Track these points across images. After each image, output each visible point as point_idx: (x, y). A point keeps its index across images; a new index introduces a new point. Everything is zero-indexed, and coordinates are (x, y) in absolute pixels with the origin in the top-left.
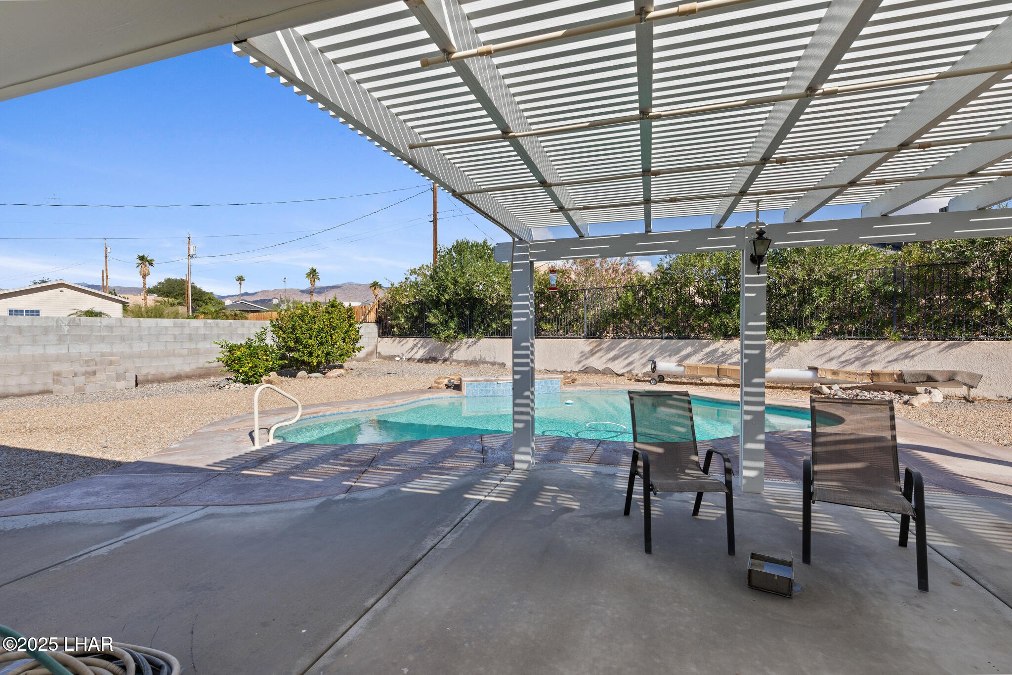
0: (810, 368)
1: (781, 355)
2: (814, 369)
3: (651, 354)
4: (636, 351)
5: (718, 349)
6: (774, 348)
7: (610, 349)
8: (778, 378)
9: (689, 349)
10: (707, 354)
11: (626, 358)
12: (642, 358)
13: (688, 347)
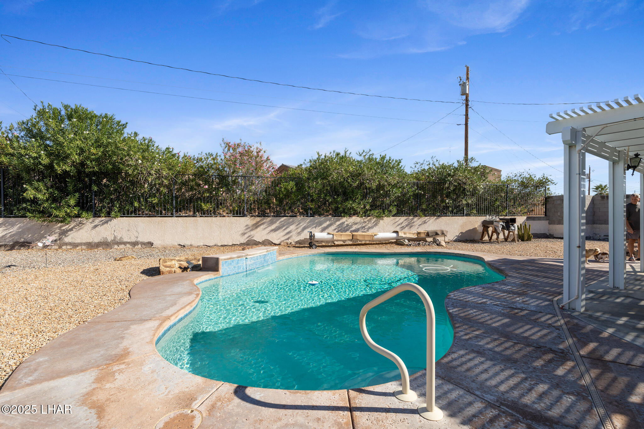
0: (394, 232)
1: (376, 225)
2: (396, 232)
3: (305, 225)
4: (293, 224)
5: (345, 222)
6: (373, 221)
7: (272, 223)
8: (382, 238)
9: (328, 223)
10: (338, 225)
11: (285, 230)
12: (297, 229)
13: (327, 221)
